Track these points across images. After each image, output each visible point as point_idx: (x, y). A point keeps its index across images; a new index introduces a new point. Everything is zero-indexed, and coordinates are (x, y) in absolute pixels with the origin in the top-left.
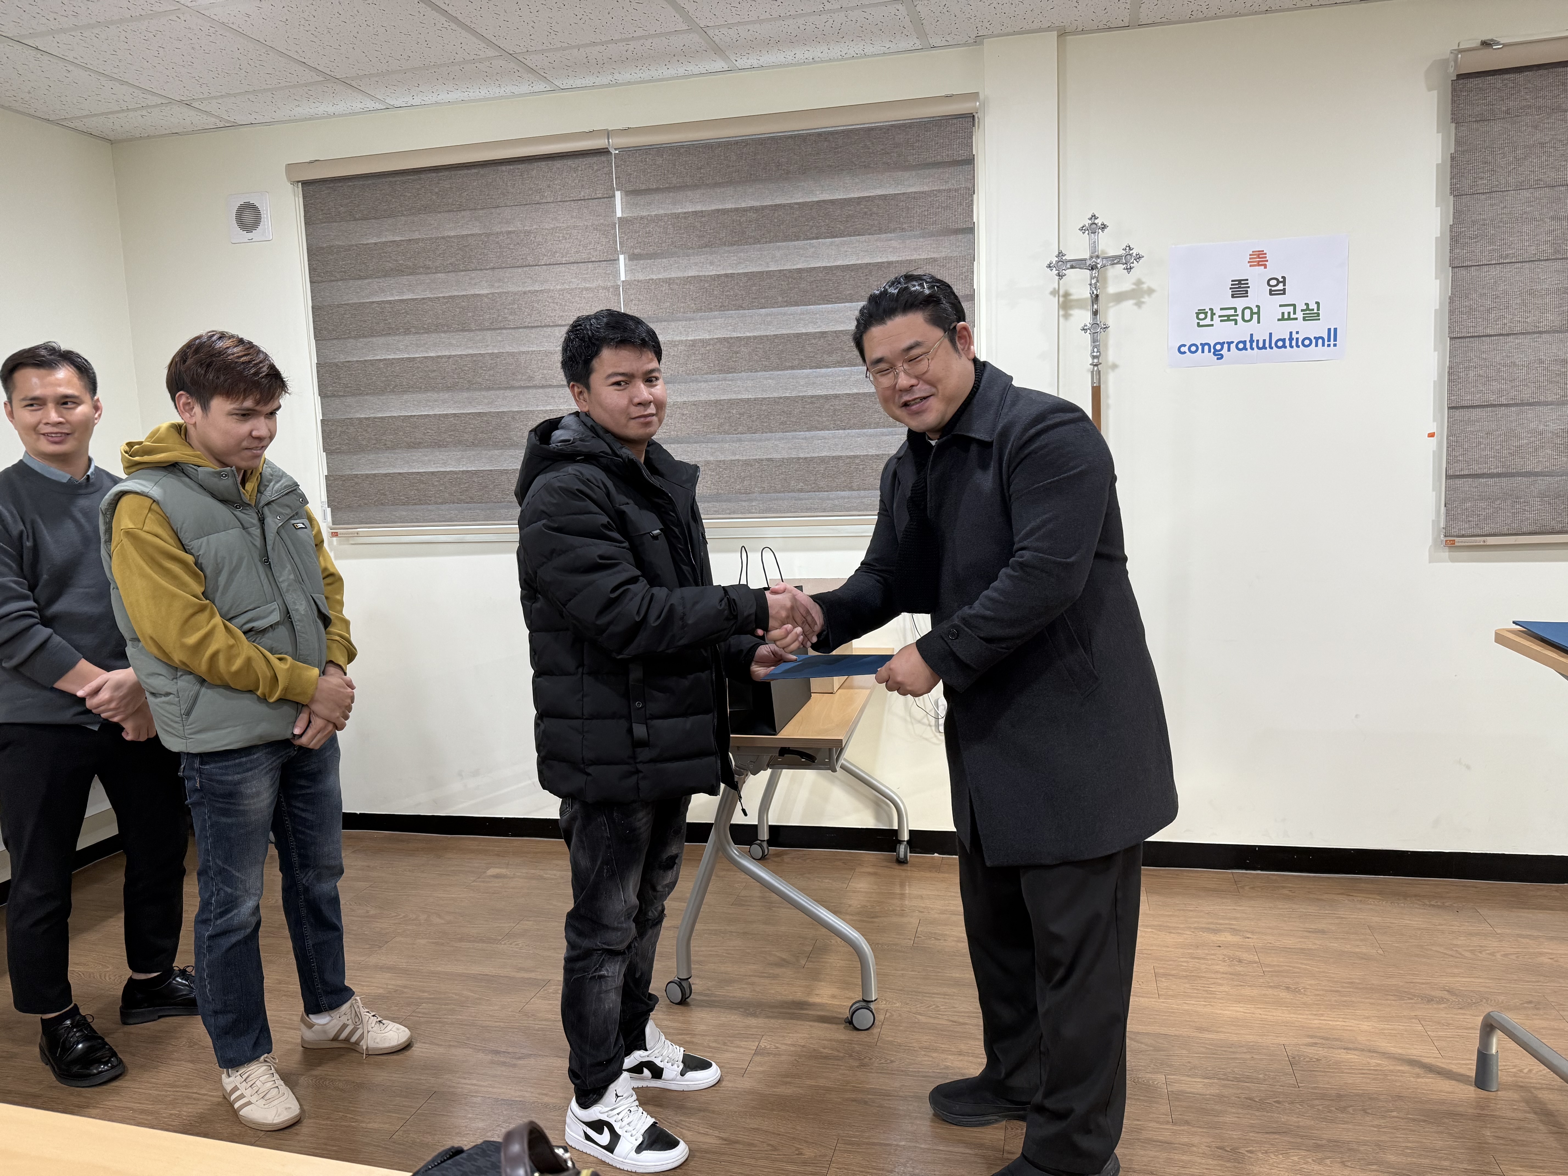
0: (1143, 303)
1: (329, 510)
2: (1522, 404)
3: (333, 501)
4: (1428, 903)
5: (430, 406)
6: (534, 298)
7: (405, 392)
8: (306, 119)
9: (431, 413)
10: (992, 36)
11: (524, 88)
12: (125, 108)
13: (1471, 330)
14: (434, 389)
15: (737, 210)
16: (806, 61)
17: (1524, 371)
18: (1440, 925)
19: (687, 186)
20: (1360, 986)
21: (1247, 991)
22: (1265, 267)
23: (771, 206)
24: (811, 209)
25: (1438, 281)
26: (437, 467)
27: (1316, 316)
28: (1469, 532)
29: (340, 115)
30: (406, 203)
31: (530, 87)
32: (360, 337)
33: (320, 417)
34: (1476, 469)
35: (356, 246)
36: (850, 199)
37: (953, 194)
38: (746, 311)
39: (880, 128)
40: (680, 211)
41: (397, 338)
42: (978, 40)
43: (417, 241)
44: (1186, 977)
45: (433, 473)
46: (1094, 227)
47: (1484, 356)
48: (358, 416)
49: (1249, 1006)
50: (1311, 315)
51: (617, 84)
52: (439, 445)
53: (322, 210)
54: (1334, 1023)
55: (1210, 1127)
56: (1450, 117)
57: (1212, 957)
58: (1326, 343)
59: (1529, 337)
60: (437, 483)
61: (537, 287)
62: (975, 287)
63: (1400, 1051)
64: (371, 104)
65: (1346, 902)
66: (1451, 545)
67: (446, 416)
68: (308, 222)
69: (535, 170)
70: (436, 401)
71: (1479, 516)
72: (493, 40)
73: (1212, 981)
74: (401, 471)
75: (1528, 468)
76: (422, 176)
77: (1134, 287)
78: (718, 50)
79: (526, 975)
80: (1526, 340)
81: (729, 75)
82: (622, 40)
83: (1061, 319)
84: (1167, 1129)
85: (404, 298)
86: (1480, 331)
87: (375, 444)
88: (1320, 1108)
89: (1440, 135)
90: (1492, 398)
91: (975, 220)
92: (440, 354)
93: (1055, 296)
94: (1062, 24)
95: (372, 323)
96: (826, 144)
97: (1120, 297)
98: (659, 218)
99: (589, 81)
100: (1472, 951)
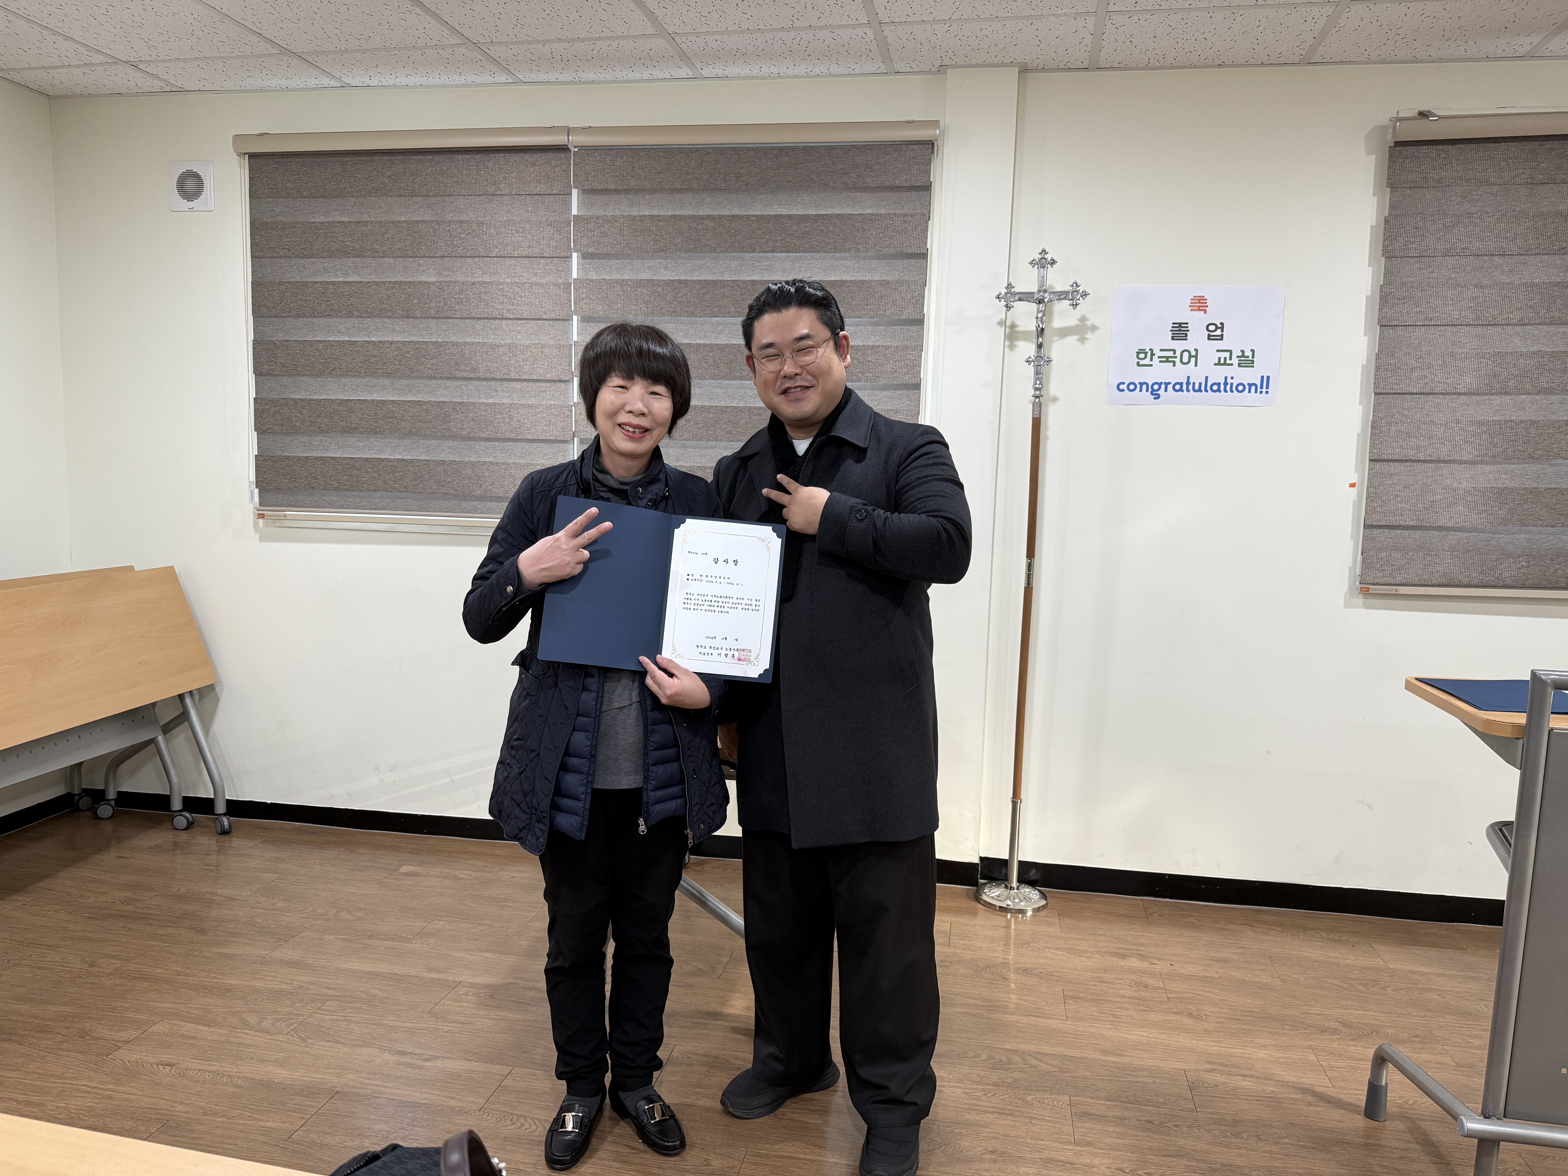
0: (1086, 339)
1: (257, 491)
2: (1439, 461)
3: (262, 482)
4: (1325, 936)
5: (368, 391)
6: (482, 290)
7: (343, 375)
8: (257, 91)
9: (369, 398)
10: (955, 66)
11: (486, 78)
12: (67, 64)
13: (1395, 387)
14: (374, 374)
15: (694, 217)
16: (771, 75)
17: (1442, 430)
18: (1336, 958)
19: (645, 190)
20: (1260, 1015)
21: (1153, 1017)
22: (1205, 312)
23: (728, 216)
24: (768, 223)
25: (1366, 338)
26: (371, 454)
27: (1250, 364)
28: (1383, 581)
29: (292, 90)
30: (358, 184)
31: (492, 78)
32: (300, 316)
33: (253, 395)
34: (1393, 520)
35: (302, 223)
36: (808, 216)
37: (908, 219)
38: (698, 319)
39: (841, 148)
40: (636, 213)
41: (339, 320)
42: (942, 69)
43: (365, 223)
44: (1094, 1000)
45: (367, 459)
46: (1043, 262)
47: (1406, 412)
48: (293, 396)
49: (1153, 1031)
50: (1246, 361)
51: (580, 82)
52: (374, 431)
53: (268, 185)
54: (1233, 1050)
55: (1111, 1149)
56: (1386, 181)
57: (1120, 981)
58: (1259, 390)
59: (1448, 397)
60: (371, 470)
61: (486, 278)
62: (925, 312)
63: (1293, 1079)
64: (326, 81)
65: (1249, 932)
66: (1365, 592)
67: (384, 402)
68: (253, 195)
69: (491, 162)
70: (374, 386)
71: (1393, 565)
72: (458, 28)
73: (1118, 1005)
74: (334, 456)
75: (1441, 523)
76: (376, 158)
77: (1078, 323)
78: (685, 58)
79: (436, 976)
80: (1444, 401)
81: (695, 82)
82: (589, 39)
83: (1006, 349)
84: (1069, 1149)
85: (349, 280)
86: (1403, 388)
87: (308, 426)
88: (1216, 1133)
89: (1376, 198)
90: (1411, 454)
91: (928, 246)
92: (382, 339)
93: (1002, 327)
94: (1024, 61)
95: (314, 303)
96: (787, 159)
97: (1064, 332)
98: (615, 219)
99: (551, 77)
100: (1365, 985)
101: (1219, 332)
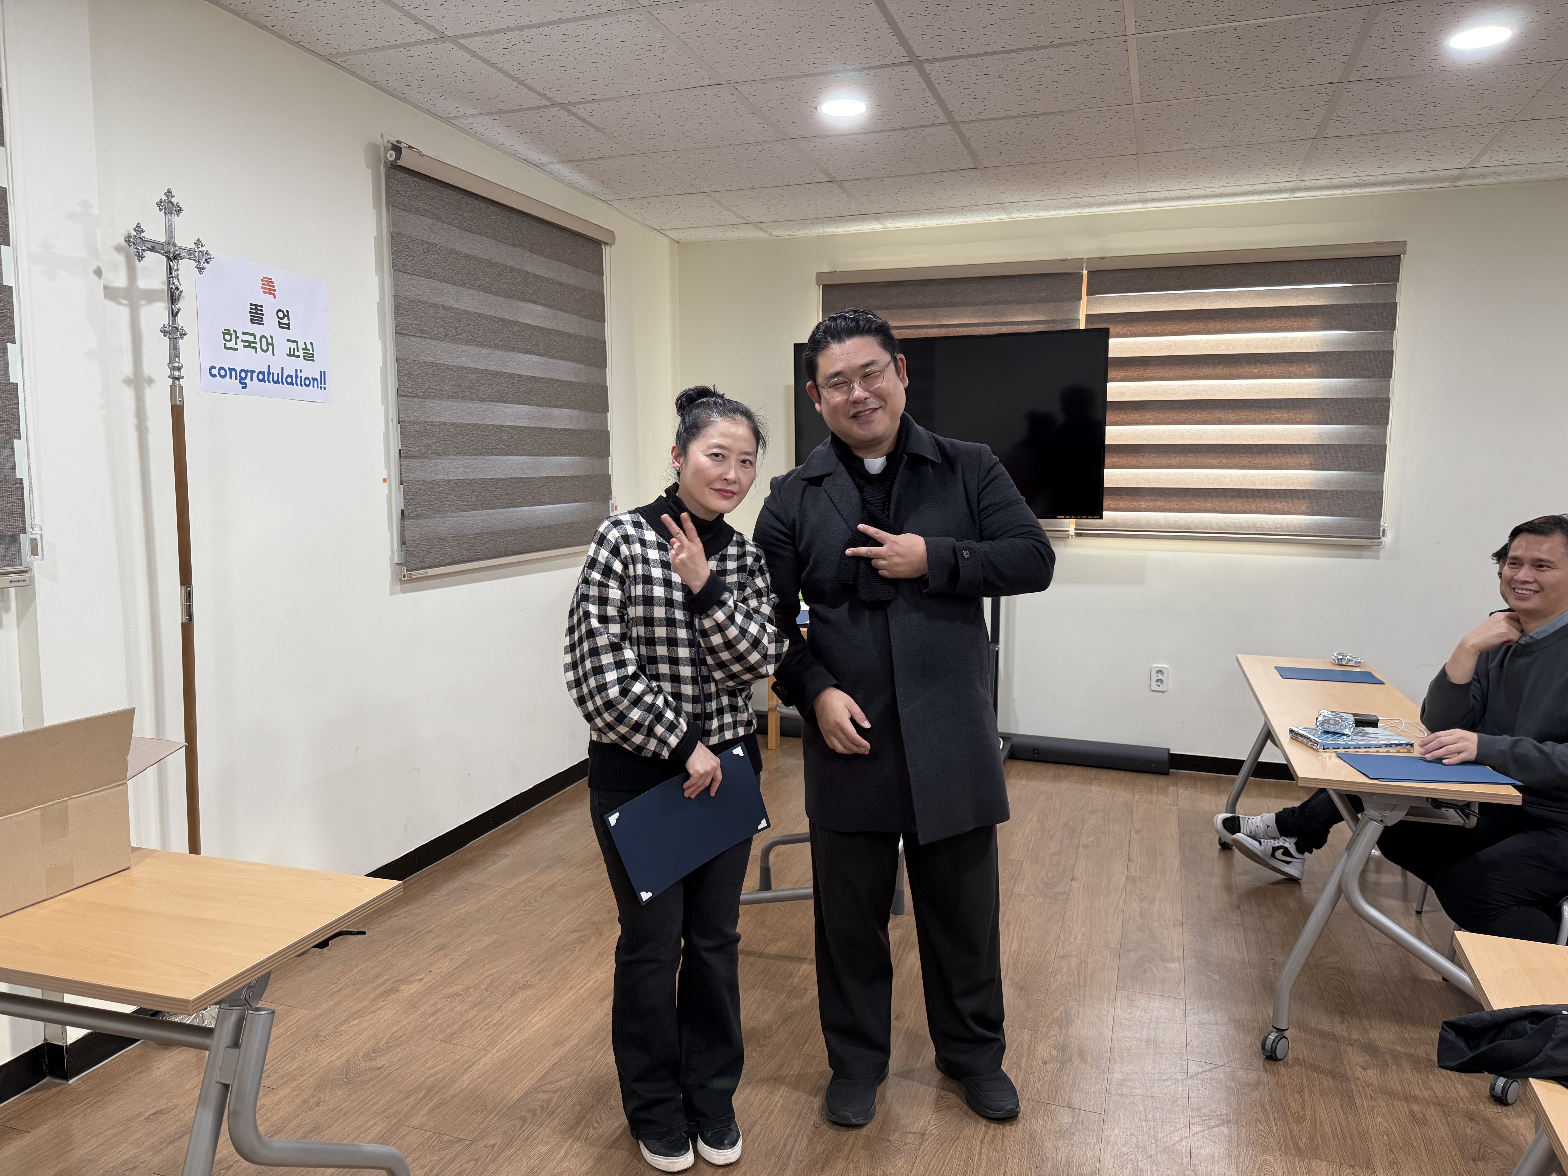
13: (409, 390)
17: (438, 430)
25: (381, 342)
27: (311, 357)
28: (419, 566)
46: (170, 206)
47: (415, 414)
50: (308, 354)
56: (385, 198)
58: (319, 385)
66: (409, 578)
71: (423, 551)
80: (435, 404)
86: (414, 392)
101: (285, 321)
